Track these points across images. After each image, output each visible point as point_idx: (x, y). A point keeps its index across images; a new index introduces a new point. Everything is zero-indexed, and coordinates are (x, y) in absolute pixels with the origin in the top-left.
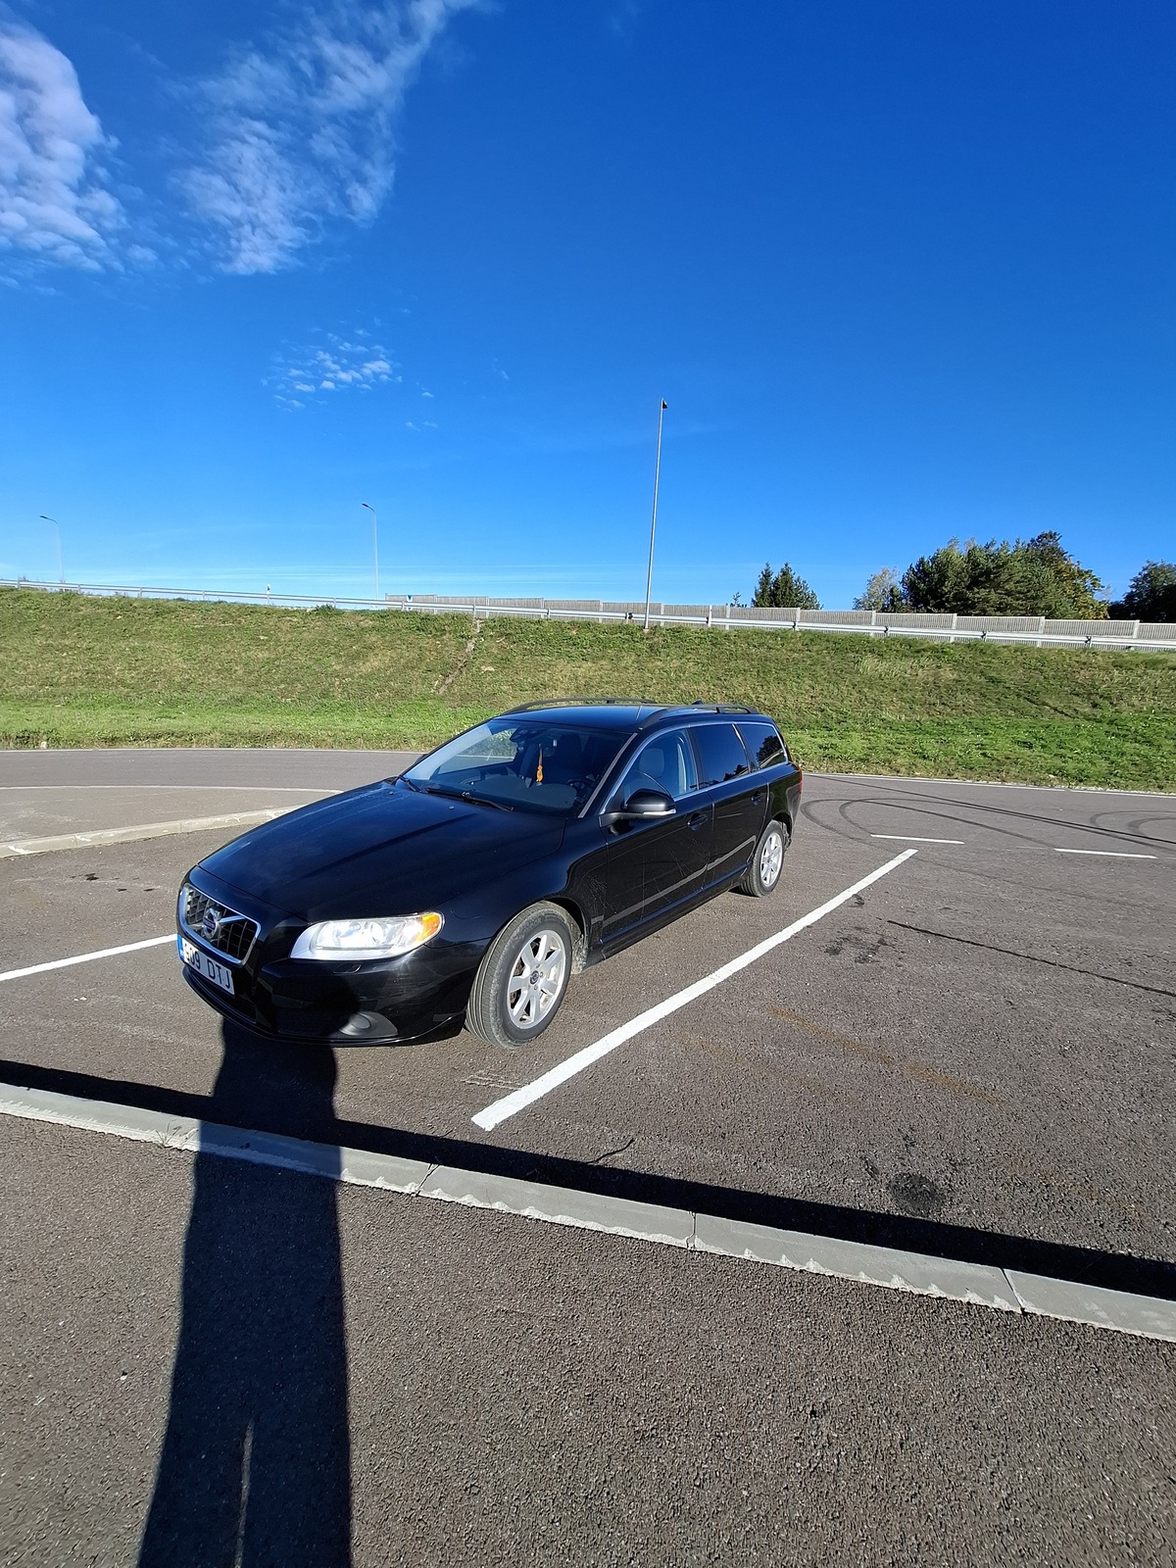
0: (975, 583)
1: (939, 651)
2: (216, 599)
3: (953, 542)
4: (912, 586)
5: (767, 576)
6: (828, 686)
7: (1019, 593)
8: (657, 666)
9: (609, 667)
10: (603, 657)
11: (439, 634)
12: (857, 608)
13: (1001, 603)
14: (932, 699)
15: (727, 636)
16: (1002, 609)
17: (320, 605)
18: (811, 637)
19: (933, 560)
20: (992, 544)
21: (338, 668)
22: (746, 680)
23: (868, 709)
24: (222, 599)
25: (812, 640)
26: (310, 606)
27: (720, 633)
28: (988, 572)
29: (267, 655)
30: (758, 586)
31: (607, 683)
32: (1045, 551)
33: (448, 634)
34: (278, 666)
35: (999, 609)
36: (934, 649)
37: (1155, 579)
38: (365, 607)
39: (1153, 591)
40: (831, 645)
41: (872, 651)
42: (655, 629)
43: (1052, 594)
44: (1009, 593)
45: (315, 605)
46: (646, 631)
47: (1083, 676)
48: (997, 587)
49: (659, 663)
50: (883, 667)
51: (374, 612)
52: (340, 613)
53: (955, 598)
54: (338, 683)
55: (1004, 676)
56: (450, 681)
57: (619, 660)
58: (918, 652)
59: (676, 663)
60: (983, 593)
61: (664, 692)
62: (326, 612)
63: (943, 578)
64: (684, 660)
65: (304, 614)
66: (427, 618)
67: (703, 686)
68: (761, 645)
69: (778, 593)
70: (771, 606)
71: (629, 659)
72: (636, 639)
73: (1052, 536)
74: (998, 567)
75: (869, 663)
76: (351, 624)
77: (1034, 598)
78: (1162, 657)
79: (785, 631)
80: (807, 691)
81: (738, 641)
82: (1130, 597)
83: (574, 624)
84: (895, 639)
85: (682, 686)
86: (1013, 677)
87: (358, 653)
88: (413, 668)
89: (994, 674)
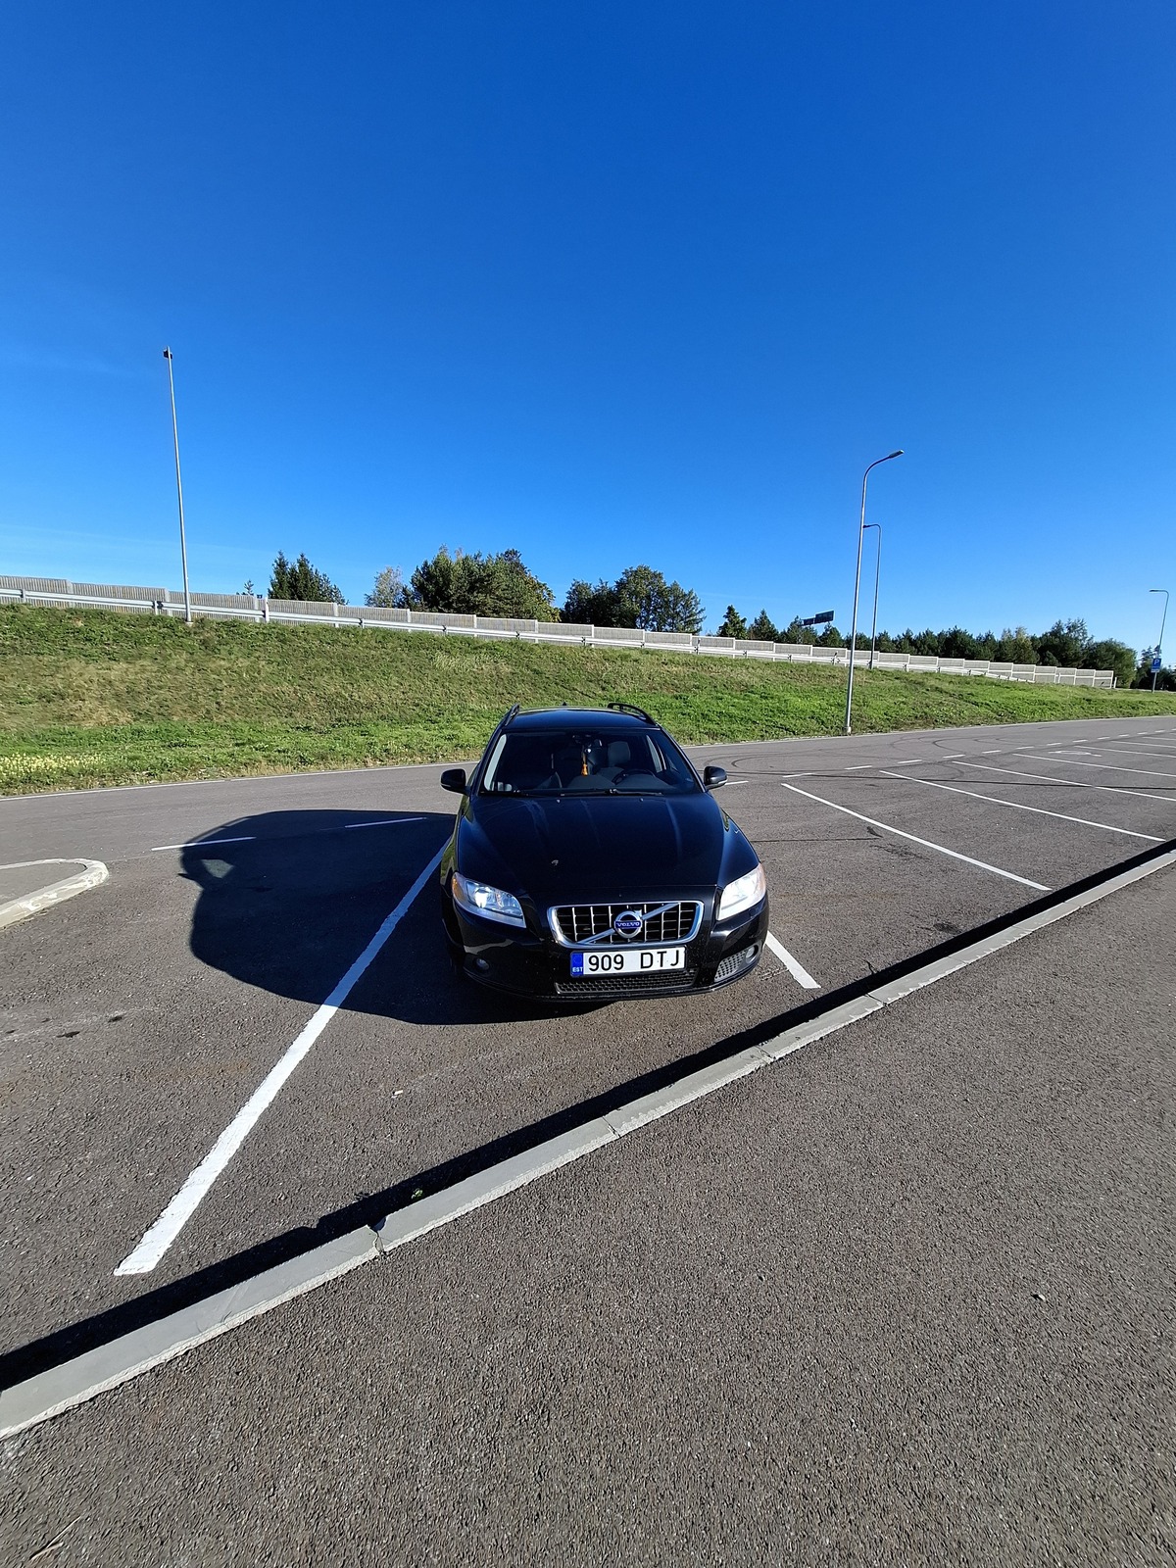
0: (472, 589)
1: (492, 648)
3: (443, 549)
4: (421, 588)
5: (282, 565)
6: (414, 682)
7: (507, 599)
8: (221, 666)
9: (155, 668)
10: (140, 656)
12: (369, 604)
13: (495, 607)
14: (501, 690)
15: (294, 632)
16: (497, 612)
18: (382, 634)
19: (436, 563)
20: (479, 555)
22: (332, 678)
23: (454, 701)
25: (383, 637)
27: (284, 629)
28: (481, 580)
30: (274, 576)
31: (160, 688)
32: (513, 564)
35: (494, 612)
36: (487, 646)
37: (580, 593)
39: (579, 601)
40: (403, 642)
41: (441, 649)
42: (201, 622)
43: (530, 602)
44: (499, 598)
46: (190, 624)
47: (590, 666)
48: (491, 592)
49: (222, 663)
50: (453, 662)
53: (458, 600)
55: (543, 668)
57: (165, 659)
58: (476, 648)
59: (244, 663)
60: (481, 597)
61: (241, 696)
63: (447, 582)
64: (253, 659)
67: (286, 687)
68: (335, 642)
69: (295, 584)
70: (292, 599)
71: (180, 658)
72: (180, 634)
73: (515, 553)
74: (489, 575)
75: (441, 659)
77: (517, 604)
78: (628, 653)
79: (355, 628)
80: (397, 687)
81: (309, 638)
82: (567, 605)
83: (75, 612)
84: (455, 638)
85: (262, 688)
86: (549, 669)
89: (536, 667)
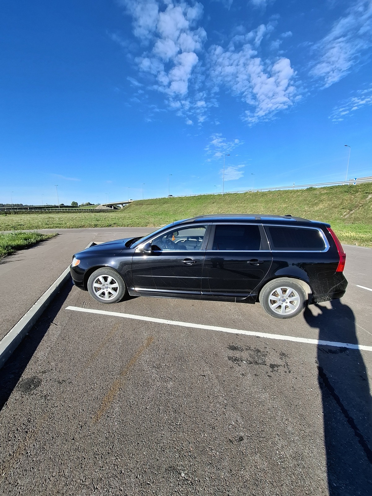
2: (278, 190)
11: (354, 193)
17: (308, 187)
21: (306, 209)
24: (280, 189)
26: (305, 188)
29: (285, 205)
33: (359, 192)
34: (288, 209)
38: (325, 186)
45: (306, 187)
51: (328, 187)
52: (315, 189)
54: (304, 214)
56: (353, 212)
62: (311, 189)
65: (303, 191)
66: (351, 187)
76: (318, 192)
87: (316, 203)
88: (336, 208)
